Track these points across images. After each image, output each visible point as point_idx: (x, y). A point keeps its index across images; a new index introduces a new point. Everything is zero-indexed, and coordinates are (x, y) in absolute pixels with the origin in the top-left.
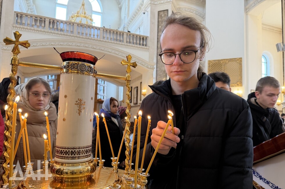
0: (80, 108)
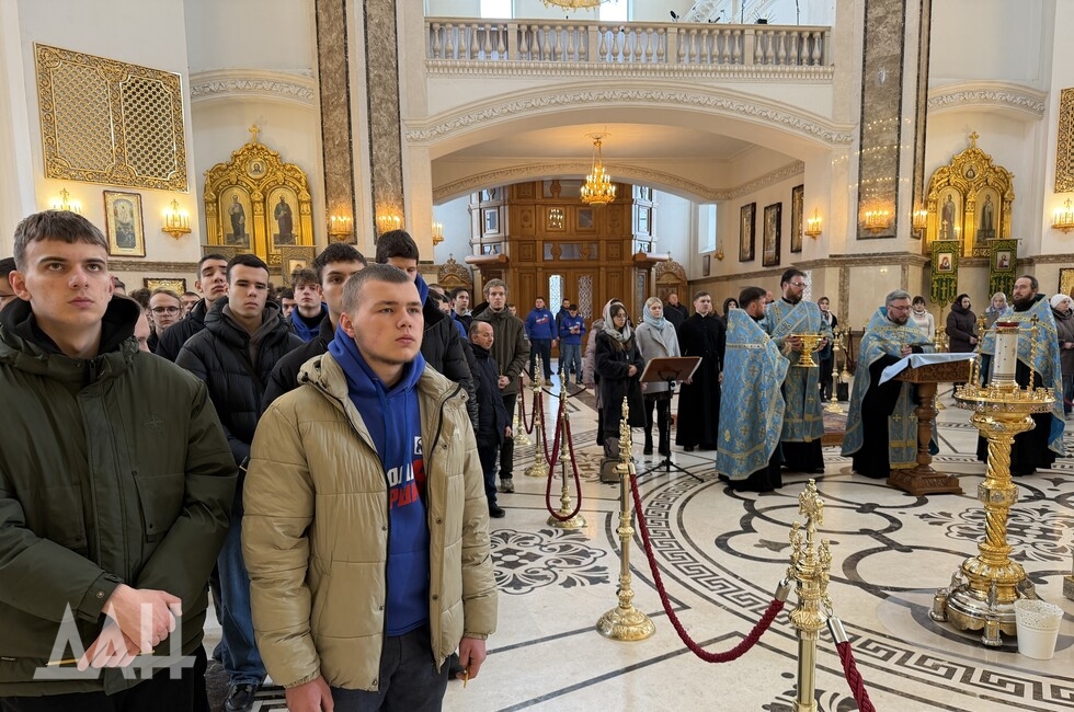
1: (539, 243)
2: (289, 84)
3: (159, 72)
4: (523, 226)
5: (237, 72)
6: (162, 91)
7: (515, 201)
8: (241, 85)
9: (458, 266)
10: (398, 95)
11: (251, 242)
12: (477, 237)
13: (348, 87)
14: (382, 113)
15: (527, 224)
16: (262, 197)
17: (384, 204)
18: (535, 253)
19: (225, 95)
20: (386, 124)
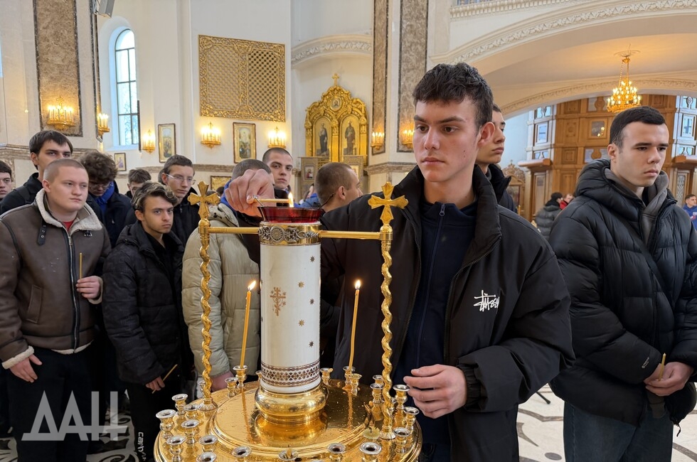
0: (277, 303)
1: (581, 150)
2: (356, 42)
3: (271, 44)
4: (567, 136)
5: (325, 39)
6: (273, 56)
7: (562, 116)
8: (327, 47)
9: (516, 169)
10: (427, 38)
11: (330, 154)
12: (530, 146)
13: (387, 37)
14: (411, 53)
15: (570, 134)
16: (337, 123)
17: (408, 121)
18: (576, 157)
19: (318, 55)
20: (414, 61)
